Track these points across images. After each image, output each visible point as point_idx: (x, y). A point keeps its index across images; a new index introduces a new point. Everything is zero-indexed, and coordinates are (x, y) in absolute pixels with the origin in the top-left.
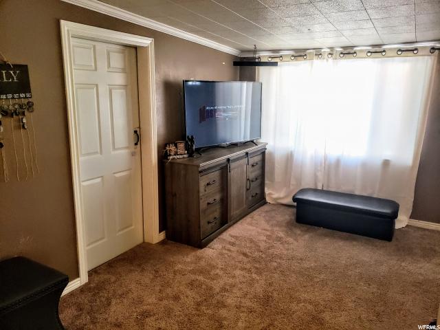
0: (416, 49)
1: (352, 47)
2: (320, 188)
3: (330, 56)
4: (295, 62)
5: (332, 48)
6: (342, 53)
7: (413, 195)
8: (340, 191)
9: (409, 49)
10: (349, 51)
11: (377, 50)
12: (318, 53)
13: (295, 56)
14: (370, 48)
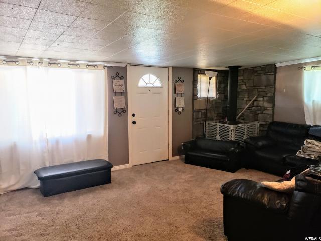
0: (96, 66)
1: (56, 59)
2: (48, 165)
3: (40, 64)
4: (7, 66)
5: (41, 59)
6: (49, 63)
7: (107, 152)
8: (63, 163)
9: (92, 65)
10: (53, 62)
11: (73, 63)
12: (29, 60)
13: (6, 61)
14: (69, 62)
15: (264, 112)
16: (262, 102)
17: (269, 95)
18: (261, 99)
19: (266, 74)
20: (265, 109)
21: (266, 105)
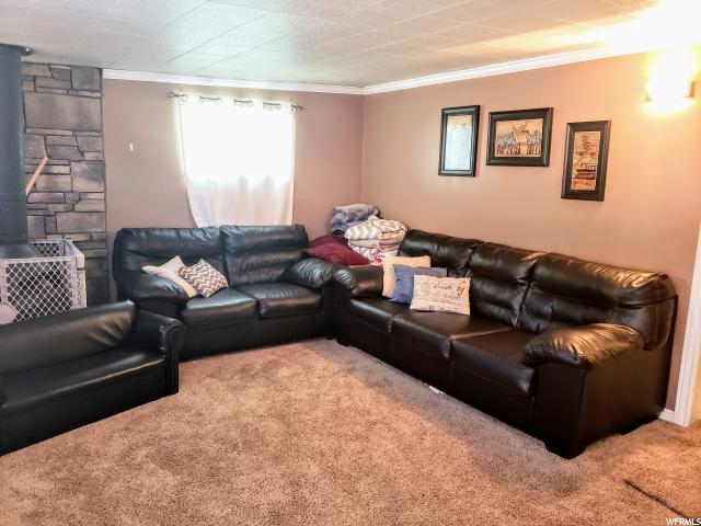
15: (79, 207)
16: (68, 178)
17: (88, 156)
18: (65, 169)
19: (71, 91)
20: (81, 197)
21: (81, 185)
